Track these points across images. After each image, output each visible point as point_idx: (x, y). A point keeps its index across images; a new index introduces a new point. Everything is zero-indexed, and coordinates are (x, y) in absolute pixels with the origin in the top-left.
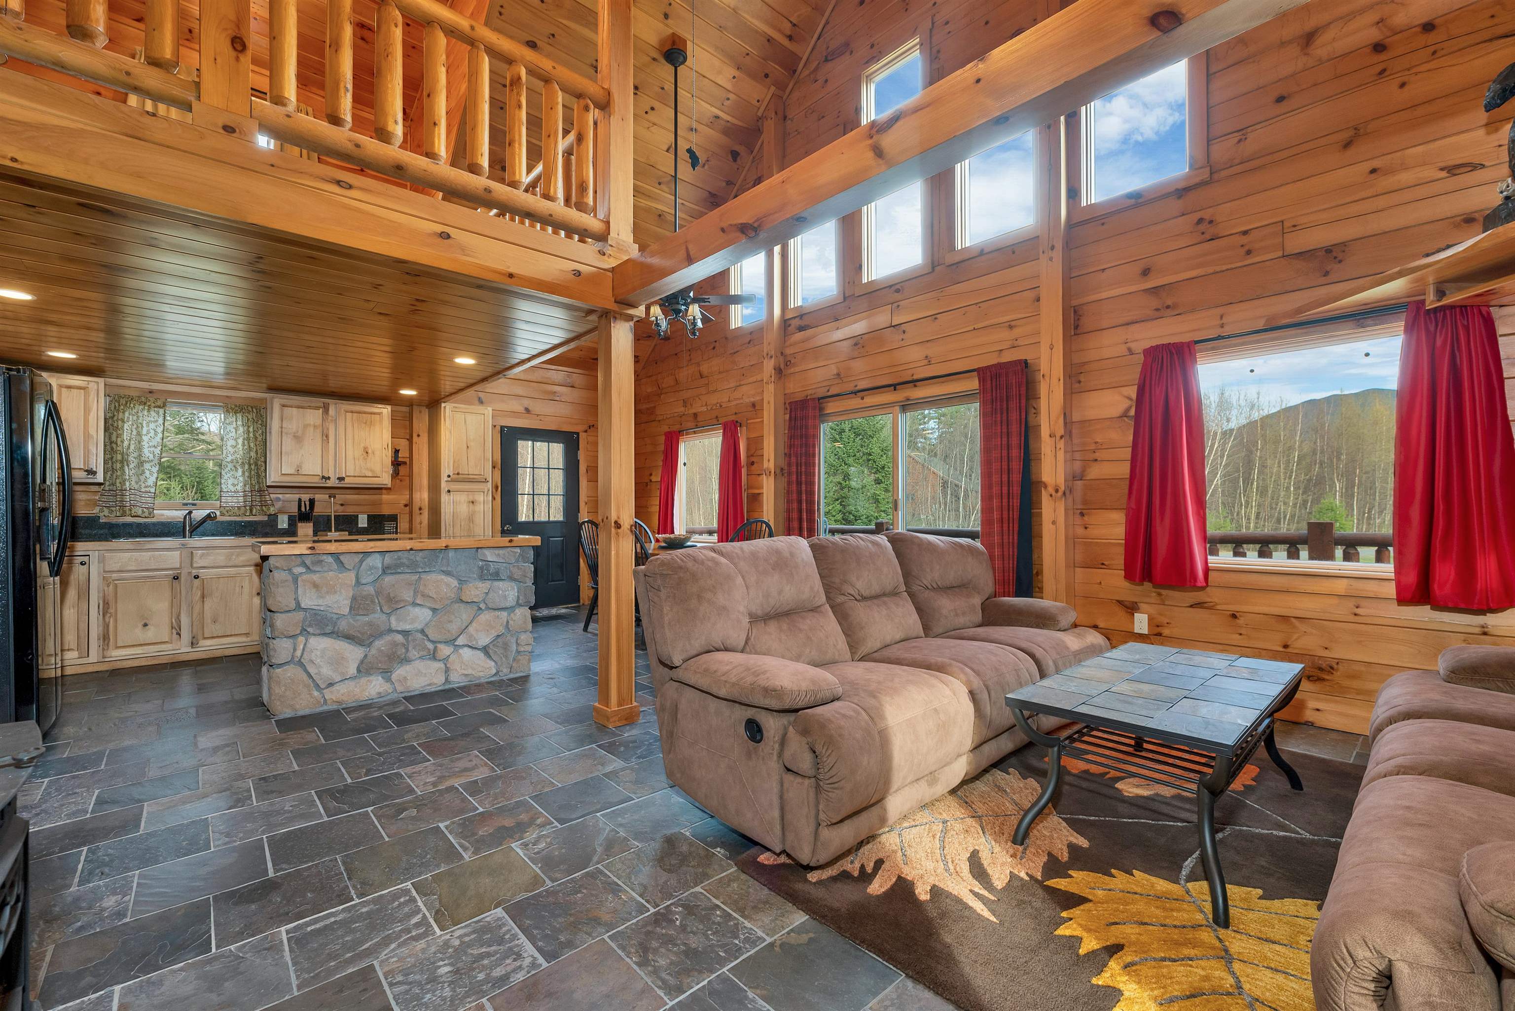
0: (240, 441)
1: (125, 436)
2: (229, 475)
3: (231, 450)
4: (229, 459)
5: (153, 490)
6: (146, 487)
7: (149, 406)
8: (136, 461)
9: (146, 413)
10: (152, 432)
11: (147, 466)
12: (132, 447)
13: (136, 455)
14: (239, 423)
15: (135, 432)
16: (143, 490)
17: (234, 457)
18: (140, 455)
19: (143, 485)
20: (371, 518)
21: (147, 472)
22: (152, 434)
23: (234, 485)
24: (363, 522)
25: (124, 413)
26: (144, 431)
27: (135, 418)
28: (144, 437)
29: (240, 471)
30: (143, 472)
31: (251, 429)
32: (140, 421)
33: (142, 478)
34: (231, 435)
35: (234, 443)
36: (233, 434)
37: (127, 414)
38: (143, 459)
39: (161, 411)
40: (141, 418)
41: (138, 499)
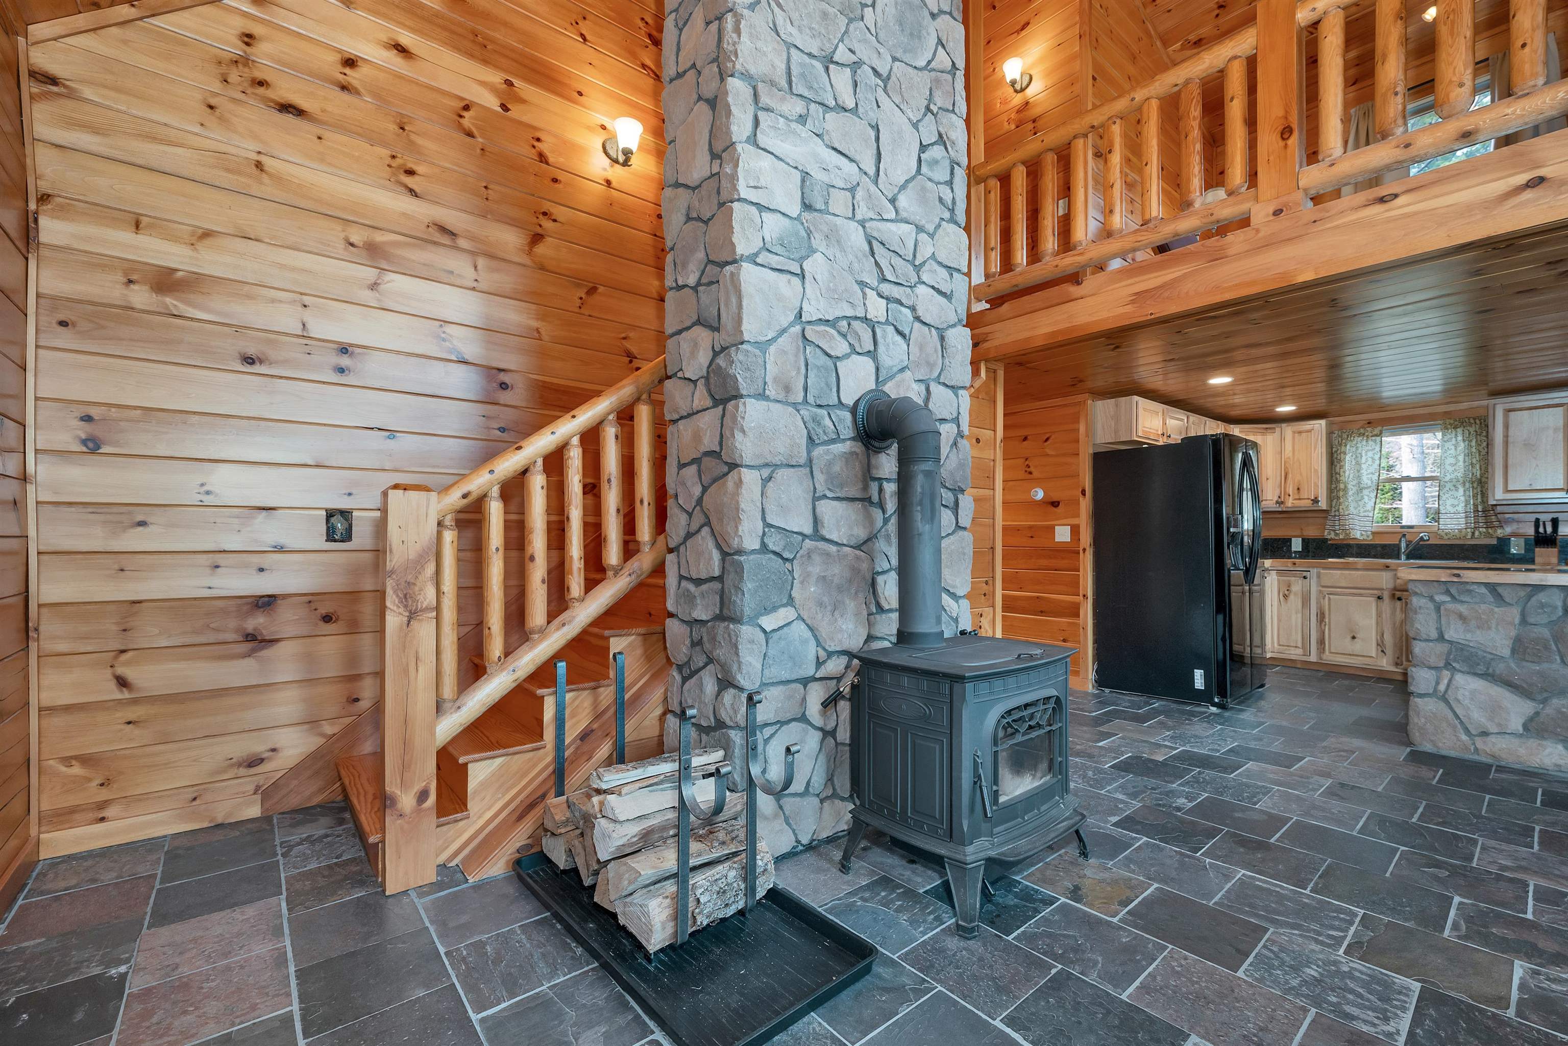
0: (1461, 458)
1: (1347, 467)
2: (1447, 495)
3: (1450, 469)
4: (1447, 479)
5: (1371, 514)
6: (1365, 511)
7: (1367, 437)
8: (1355, 489)
9: (1364, 443)
10: (1370, 460)
11: (1366, 492)
12: (1351, 476)
13: (1354, 483)
14: (1460, 438)
15: (1354, 463)
16: (1362, 514)
17: (1453, 476)
18: (1359, 483)
19: (1362, 510)
21: (1366, 498)
22: (1370, 462)
23: (1453, 506)
25: (1346, 446)
26: (1363, 460)
27: (1354, 449)
28: (1363, 466)
29: (1461, 490)
30: (1362, 498)
31: (1473, 443)
32: (1359, 451)
33: (1361, 503)
34: (1449, 452)
35: (1453, 461)
36: (1453, 451)
37: (1348, 447)
38: (1362, 486)
39: (1378, 439)
40: (1360, 449)
41: (1357, 522)
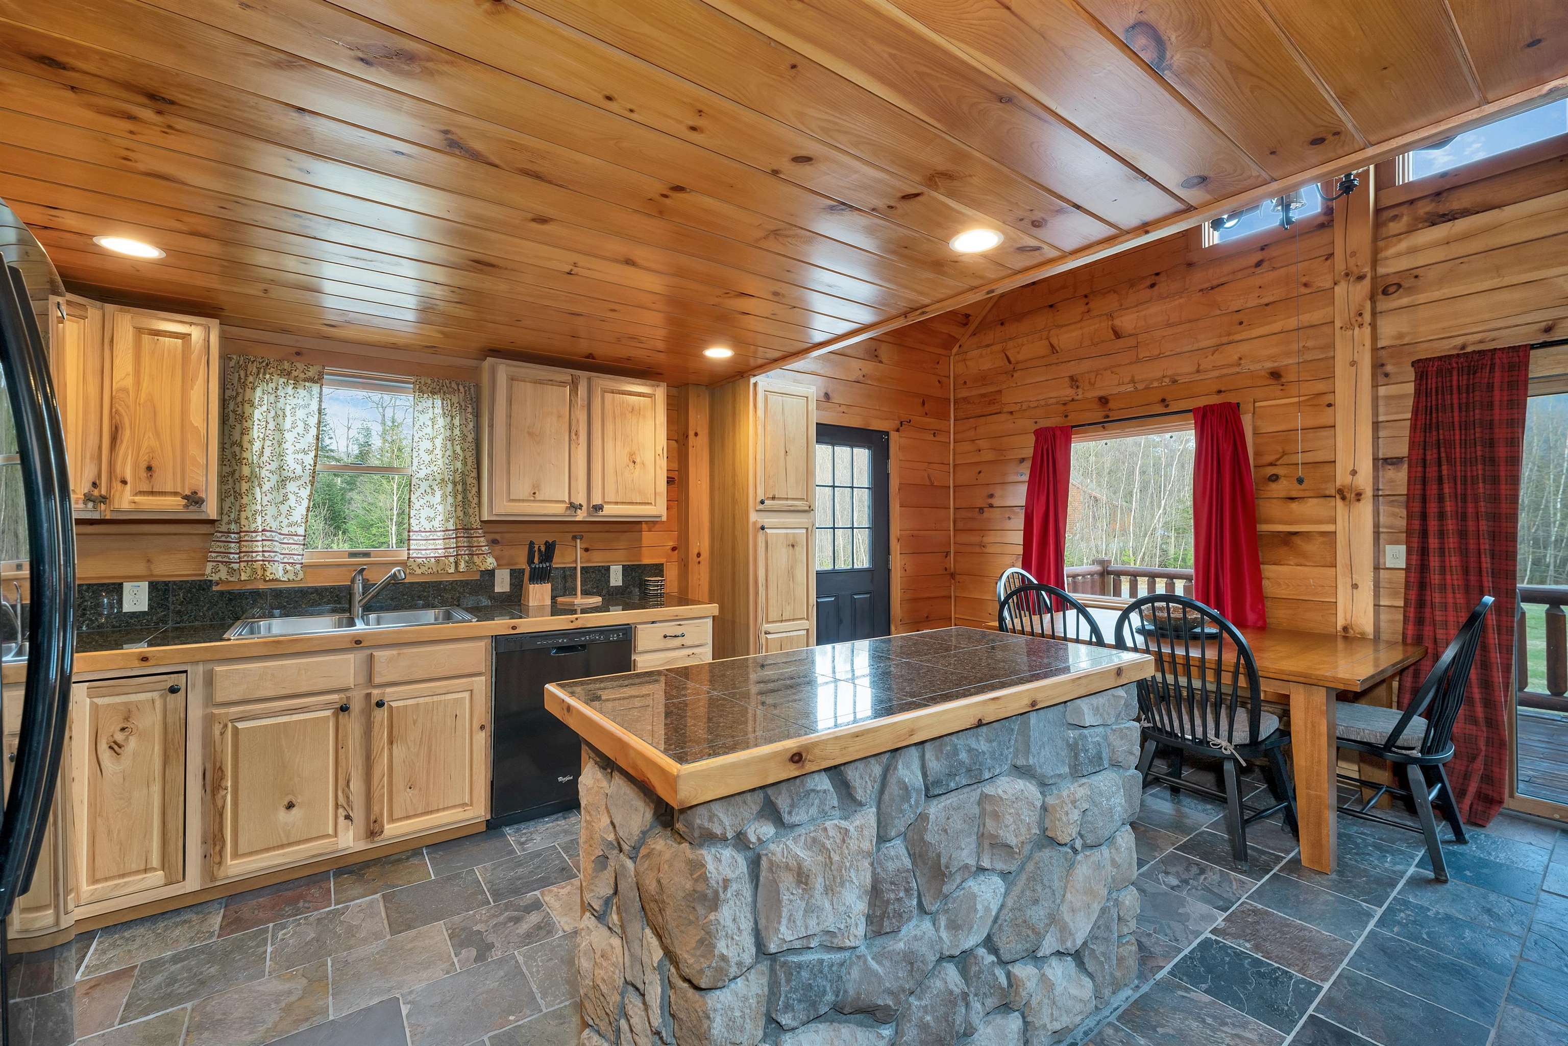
0: (439, 442)
1: (256, 433)
2: (422, 502)
3: (426, 458)
4: (422, 474)
5: (301, 531)
6: (290, 525)
7: (296, 379)
8: (274, 478)
9: (290, 390)
10: (301, 425)
11: (291, 487)
12: (267, 452)
13: (274, 466)
14: (439, 411)
15: (271, 426)
16: (285, 531)
17: (429, 471)
18: (281, 468)
19: (286, 522)
20: (627, 570)
21: (292, 498)
22: (300, 429)
23: (430, 520)
24: (616, 578)
25: (254, 389)
26: (288, 424)
27: (272, 398)
28: (287, 435)
29: (438, 494)
30: (285, 499)
31: (457, 422)
32: (279, 405)
33: (284, 508)
34: (426, 430)
35: (426, 445)
36: (429, 430)
37: (259, 392)
38: (285, 474)
39: (316, 388)
40: (282, 400)
41: (277, 547)
